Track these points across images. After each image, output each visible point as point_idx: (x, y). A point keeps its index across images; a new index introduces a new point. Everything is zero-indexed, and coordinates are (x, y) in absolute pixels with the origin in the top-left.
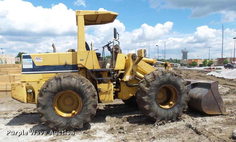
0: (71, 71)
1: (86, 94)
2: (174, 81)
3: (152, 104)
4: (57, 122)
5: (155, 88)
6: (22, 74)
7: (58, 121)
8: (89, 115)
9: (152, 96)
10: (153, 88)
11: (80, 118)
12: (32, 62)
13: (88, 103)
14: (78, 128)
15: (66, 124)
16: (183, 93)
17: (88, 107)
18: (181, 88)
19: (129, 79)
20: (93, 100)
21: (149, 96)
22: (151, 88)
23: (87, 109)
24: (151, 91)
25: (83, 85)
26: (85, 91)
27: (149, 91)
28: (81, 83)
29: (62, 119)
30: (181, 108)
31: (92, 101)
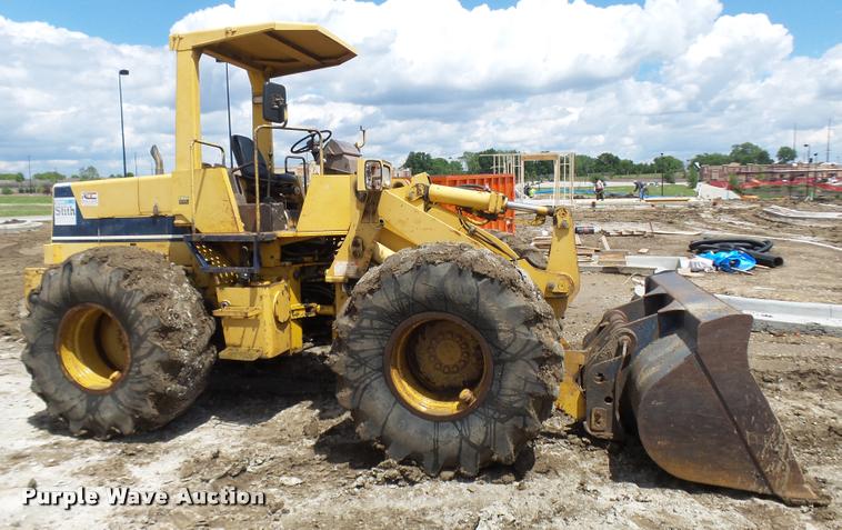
0: (170, 236)
1: (137, 323)
2: (467, 298)
3: (365, 389)
4: (63, 402)
5: (376, 324)
6: (54, 241)
7: (66, 397)
8: (146, 392)
9: (362, 355)
10: (366, 323)
11: (122, 400)
12: (74, 207)
13: (142, 352)
14: (118, 431)
15: (84, 411)
16: (514, 359)
17: (142, 367)
18: (502, 336)
19: (346, 276)
20: (159, 344)
21: (352, 354)
22: (361, 321)
23: (139, 372)
24: (359, 333)
25: (129, 289)
26: (133, 312)
27: (352, 331)
28: (126, 282)
29: (78, 392)
30: (498, 424)
31: (155, 347)
